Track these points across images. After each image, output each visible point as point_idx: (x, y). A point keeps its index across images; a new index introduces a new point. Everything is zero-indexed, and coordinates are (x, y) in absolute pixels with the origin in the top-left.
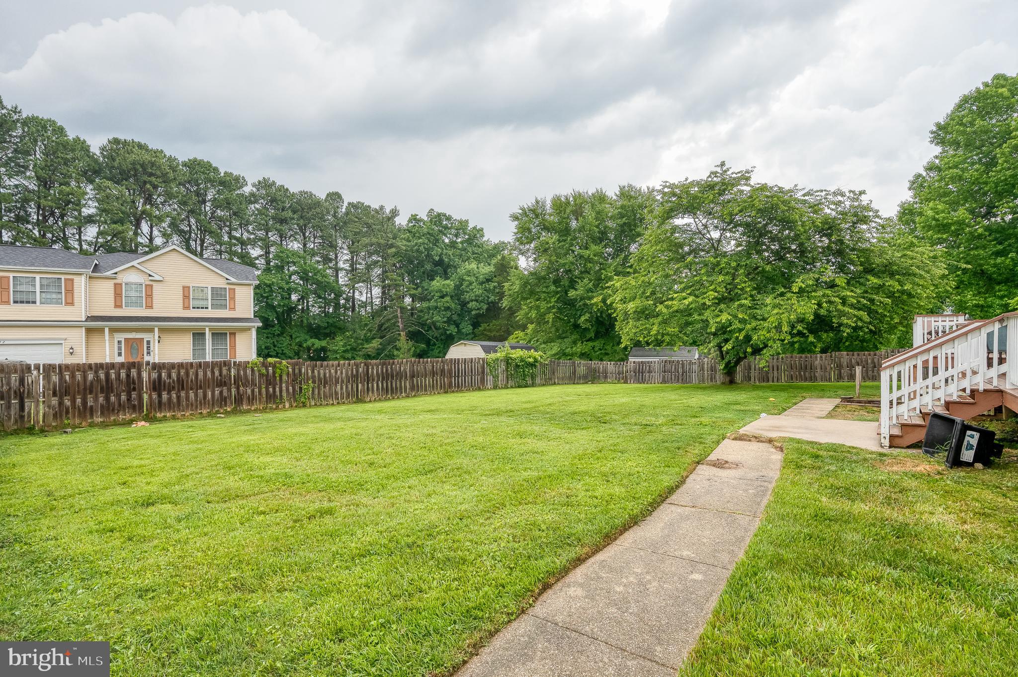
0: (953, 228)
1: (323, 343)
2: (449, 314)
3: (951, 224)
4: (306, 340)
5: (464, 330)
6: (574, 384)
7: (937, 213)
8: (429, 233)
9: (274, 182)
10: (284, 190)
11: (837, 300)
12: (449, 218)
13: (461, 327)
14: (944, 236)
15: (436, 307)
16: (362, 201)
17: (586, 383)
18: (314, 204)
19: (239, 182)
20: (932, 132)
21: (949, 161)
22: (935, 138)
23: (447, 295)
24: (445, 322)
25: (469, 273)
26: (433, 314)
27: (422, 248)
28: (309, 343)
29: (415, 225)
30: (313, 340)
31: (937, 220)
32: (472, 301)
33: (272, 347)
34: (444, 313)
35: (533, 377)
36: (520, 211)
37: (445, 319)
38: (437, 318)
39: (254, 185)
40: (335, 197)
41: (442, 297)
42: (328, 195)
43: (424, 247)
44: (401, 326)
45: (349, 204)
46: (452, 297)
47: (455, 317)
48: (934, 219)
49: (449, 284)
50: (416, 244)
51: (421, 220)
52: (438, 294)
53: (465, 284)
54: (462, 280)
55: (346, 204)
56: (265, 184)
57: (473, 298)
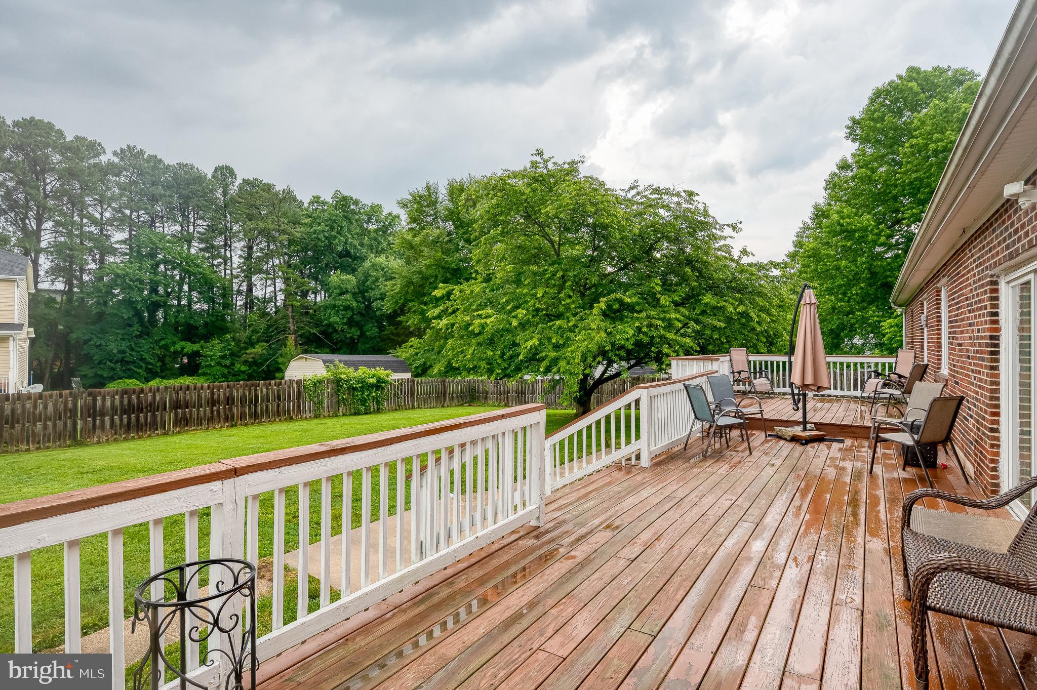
0: (857, 235)
1: (196, 347)
2: (349, 314)
3: (855, 231)
4: (174, 343)
5: (368, 333)
6: (443, 406)
7: (843, 218)
8: (330, 220)
9: (142, 150)
10: (155, 161)
11: (659, 322)
12: (356, 202)
13: (365, 329)
14: (849, 244)
15: (334, 306)
16: (260, 178)
17: (462, 405)
18: (194, 179)
19: (95, 148)
20: (848, 128)
21: (860, 160)
22: (851, 134)
23: (346, 292)
24: (344, 324)
25: (375, 266)
26: (330, 314)
27: (321, 236)
28: (178, 347)
29: (317, 209)
30: (183, 343)
31: (842, 225)
32: (377, 299)
33: (128, 350)
34: (344, 313)
35: (377, 401)
36: (410, 197)
37: (345, 321)
38: (335, 319)
39: (115, 154)
40: (225, 173)
41: (341, 294)
42: (216, 168)
43: (324, 236)
44: (292, 327)
45: (244, 180)
46: (354, 294)
47: (357, 318)
48: (839, 224)
49: (350, 280)
50: (315, 231)
51: (324, 203)
52: (337, 291)
53: (371, 279)
54: (367, 276)
55: (239, 181)
56: (130, 154)
57: (378, 296)
